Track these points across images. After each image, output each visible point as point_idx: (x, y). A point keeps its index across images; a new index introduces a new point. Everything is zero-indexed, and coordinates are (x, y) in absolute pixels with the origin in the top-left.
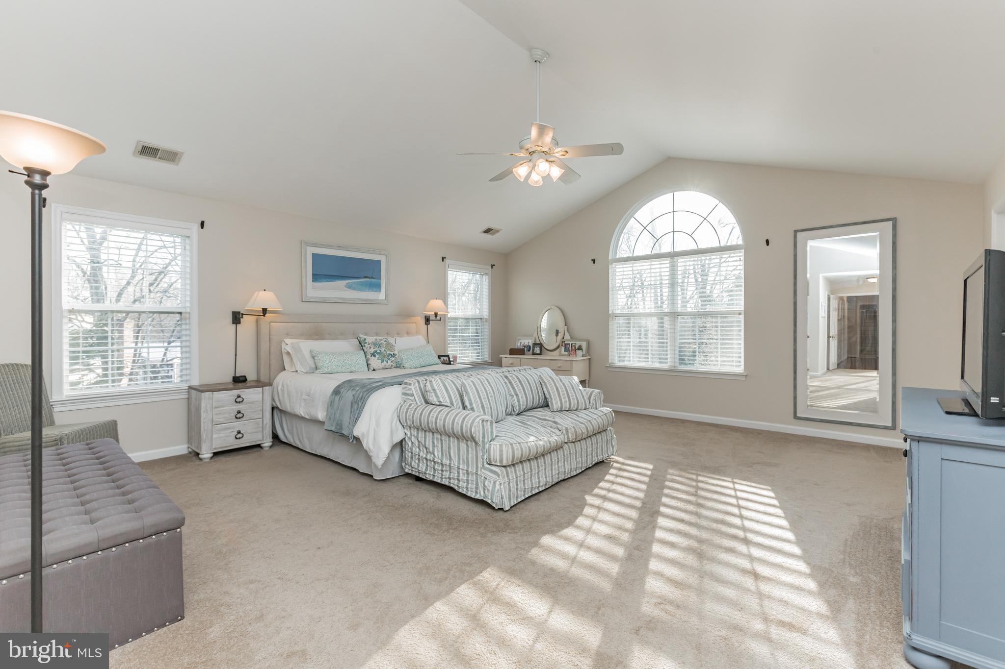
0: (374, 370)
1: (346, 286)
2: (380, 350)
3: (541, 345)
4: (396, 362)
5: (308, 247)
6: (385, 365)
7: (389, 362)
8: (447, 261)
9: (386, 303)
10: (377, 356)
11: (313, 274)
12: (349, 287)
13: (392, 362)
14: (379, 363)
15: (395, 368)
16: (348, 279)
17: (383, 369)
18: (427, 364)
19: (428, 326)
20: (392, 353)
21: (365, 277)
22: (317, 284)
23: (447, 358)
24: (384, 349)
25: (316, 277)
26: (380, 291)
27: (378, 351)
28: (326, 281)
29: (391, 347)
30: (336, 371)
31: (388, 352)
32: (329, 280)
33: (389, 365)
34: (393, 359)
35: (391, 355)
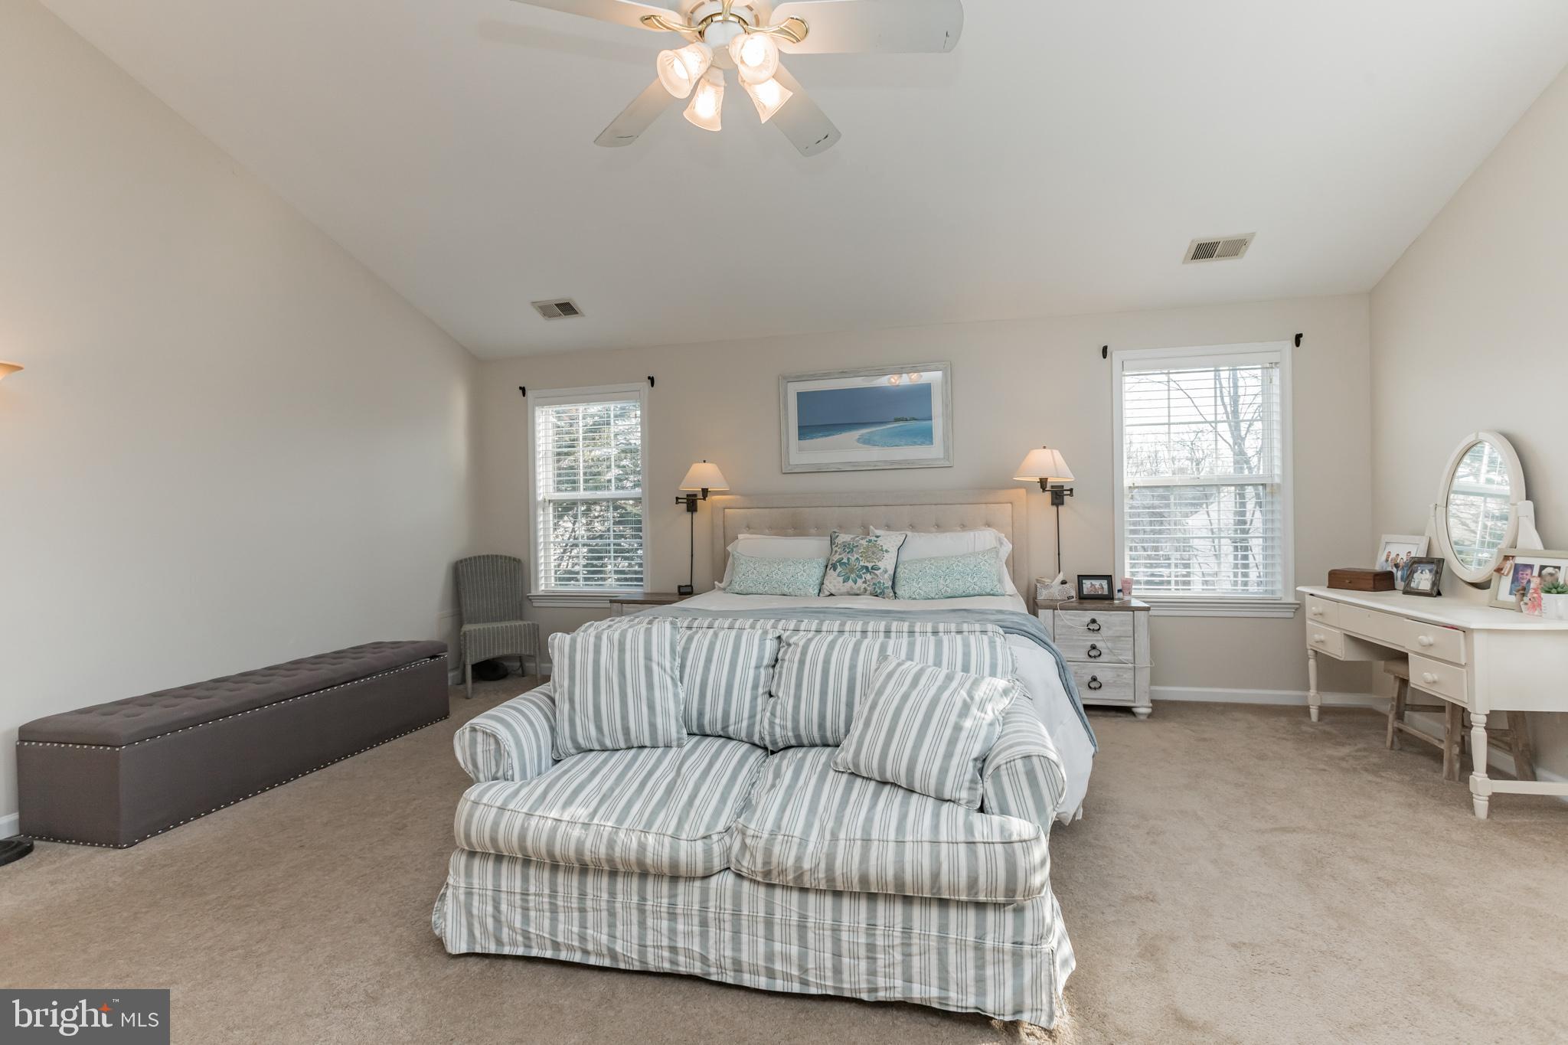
0: (831, 595)
1: (858, 440)
2: (848, 559)
3: (1436, 564)
4: (874, 584)
5: (789, 384)
6: (851, 588)
7: (860, 581)
8: (1115, 355)
9: (947, 464)
10: (839, 569)
11: (799, 427)
12: (867, 441)
13: (865, 582)
14: (839, 582)
15: (871, 594)
16: (863, 428)
17: (849, 594)
18: (960, 593)
19: (1060, 508)
20: (870, 565)
21: (897, 420)
22: (807, 443)
23: (1105, 583)
24: (856, 556)
25: (806, 431)
26: (931, 443)
27: (845, 560)
28: (822, 436)
29: (873, 553)
30: (754, 590)
31: (862, 563)
32: (827, 433)
33: (859, 589)
34: (868, 576)
35: (867, 568)
